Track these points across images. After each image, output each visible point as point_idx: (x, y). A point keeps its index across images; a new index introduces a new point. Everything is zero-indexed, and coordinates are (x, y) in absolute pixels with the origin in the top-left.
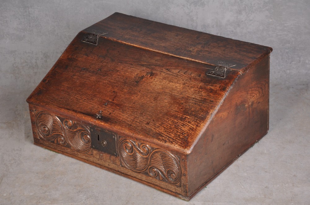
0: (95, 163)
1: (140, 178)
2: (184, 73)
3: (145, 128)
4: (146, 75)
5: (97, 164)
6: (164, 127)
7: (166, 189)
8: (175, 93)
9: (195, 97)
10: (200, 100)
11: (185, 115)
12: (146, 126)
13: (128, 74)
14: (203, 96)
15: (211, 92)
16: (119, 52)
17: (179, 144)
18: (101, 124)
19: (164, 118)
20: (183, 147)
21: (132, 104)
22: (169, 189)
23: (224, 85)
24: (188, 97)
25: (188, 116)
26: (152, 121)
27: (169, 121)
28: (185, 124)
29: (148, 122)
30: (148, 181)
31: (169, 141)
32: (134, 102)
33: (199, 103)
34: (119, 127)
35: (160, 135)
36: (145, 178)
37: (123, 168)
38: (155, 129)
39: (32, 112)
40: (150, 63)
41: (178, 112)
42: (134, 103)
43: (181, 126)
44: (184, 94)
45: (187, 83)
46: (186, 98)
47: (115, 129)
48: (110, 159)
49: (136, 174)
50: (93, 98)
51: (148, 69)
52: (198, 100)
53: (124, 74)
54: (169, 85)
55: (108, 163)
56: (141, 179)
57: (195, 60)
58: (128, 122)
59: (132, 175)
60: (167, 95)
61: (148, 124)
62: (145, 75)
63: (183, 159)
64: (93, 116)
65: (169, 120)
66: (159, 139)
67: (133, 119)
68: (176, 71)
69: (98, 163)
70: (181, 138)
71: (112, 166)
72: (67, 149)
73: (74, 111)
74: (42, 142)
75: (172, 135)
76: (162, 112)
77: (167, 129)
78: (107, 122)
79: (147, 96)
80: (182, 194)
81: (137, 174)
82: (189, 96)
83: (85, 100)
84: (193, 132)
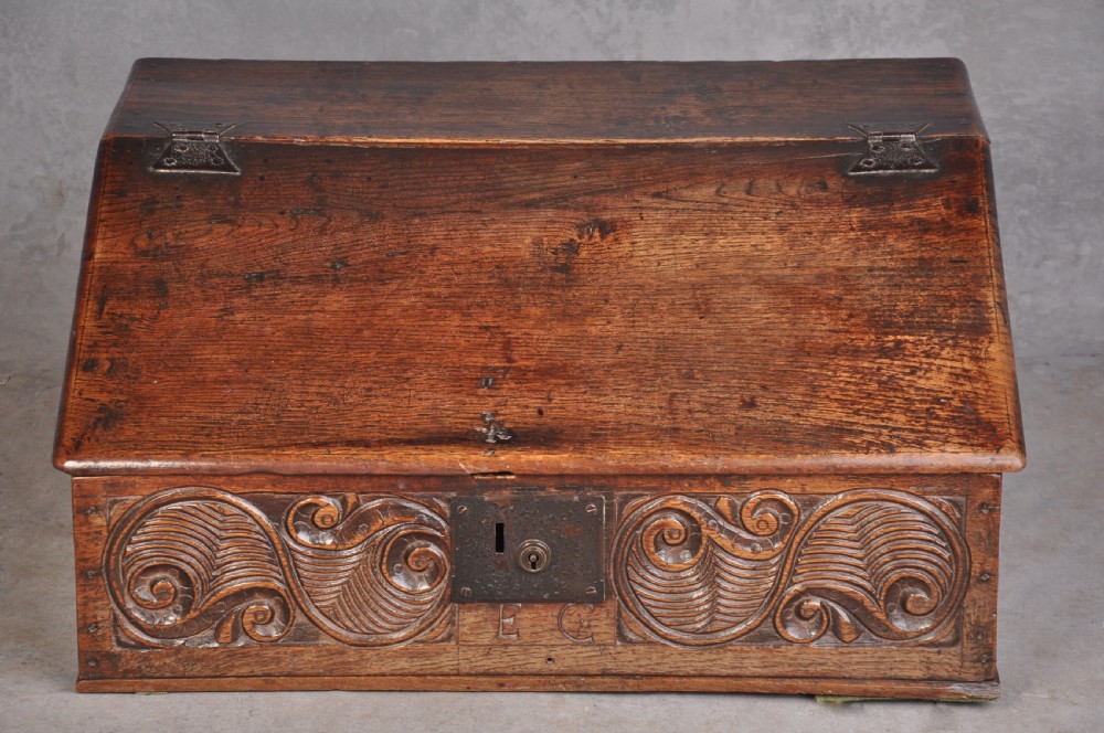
0: (469, 675)
1: (730, 672)
2: (748, 192)
3: (752, 423)
4: (580, 237)
5: (476, 675)
6: (836, 400)
7: (874, 679)
8: (769, 269)
9: (874, 261)
10: (902, 270)
11: (886, 334)
12: (751, 414)
13: (488, 249)
14: (902, 253)
15: (926, 231)
16: (369, 179)
17: (957, 440)
18: (531, 463)
19: (806, 368)
20: (982, 445)
21: (610, 352)
22: (893, 673)
23: (958, 193)
24: (841, 270)
25: (904, 334)
26: (761, 393)
27: (835, 372)
28: (918, 365)
29: (747, 399)
30: (777, 670)
31: (904, 440)
32: (614, 344)
33: (909, 281)
34: (629, 451)
35: (841, 430)
36: (756, 663)
37: (630, 648)
38: (799, 415)
39: (94, 515)
40: (557, 191)
41: (847, 332)
42: (620, 348)
43: (907, 378)
44: (813, 264)
45: (791, 224)
46: (835, 276)
47: (611, 463)
48: (560, 627)
49: (706, 656)
50: (405, 375)
51: (569, 214)
52: (893, 270)
53: (473, 253)
54: (716, 247)
55: (544, 650)
56: (737, 671)
57: (747, 139)
58: (652, 421)
59: (683, 671)
60: (740, 284)
61: (750, 404)
62: (576, 238)
63: (982, 506)
64: (465, 439)
65: (833, 368)
66: (852, 447)
67: (664, 404)
68: (705, 192)
69: (481, 670)
70: (947, 420)
71: (571, 657)
72: (294, 654)
73: (351, 443)
74: (134, 664)
75: (894, 416)
76: (775, 350)
77: (853, 403)
78: (555, 448)
79: (653, 309)
80: (963, 676)
81: (714, 657)
82: (840, 264)
83: (369, 389)
84: (979, 385)
